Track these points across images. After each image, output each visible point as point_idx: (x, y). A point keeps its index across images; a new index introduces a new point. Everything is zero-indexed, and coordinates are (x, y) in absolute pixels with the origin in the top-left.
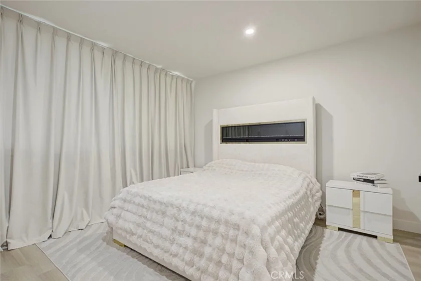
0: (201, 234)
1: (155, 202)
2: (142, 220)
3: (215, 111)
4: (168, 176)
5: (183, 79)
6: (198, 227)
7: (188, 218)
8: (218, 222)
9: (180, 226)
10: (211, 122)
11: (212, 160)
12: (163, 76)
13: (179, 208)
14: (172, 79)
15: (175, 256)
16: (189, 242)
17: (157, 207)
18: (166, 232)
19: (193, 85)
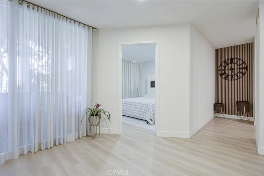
0: (141, 108)
1: (130, 102)
2: (126, 107)
3: (148, 76)
4: (131, 98)
5: (137, 63)
6: (140, 106)
7: (138, 105)
8: (144, 104)
9: (136, 107)
10: (147, 80)
11: (147, 94)
12: (129, 63)
13: (136, 103)
14: (133, 64)
15: (135, 113)
16: (138, 110)
17: (130, 103)
18: (133, 109)
19: (140, 65)
